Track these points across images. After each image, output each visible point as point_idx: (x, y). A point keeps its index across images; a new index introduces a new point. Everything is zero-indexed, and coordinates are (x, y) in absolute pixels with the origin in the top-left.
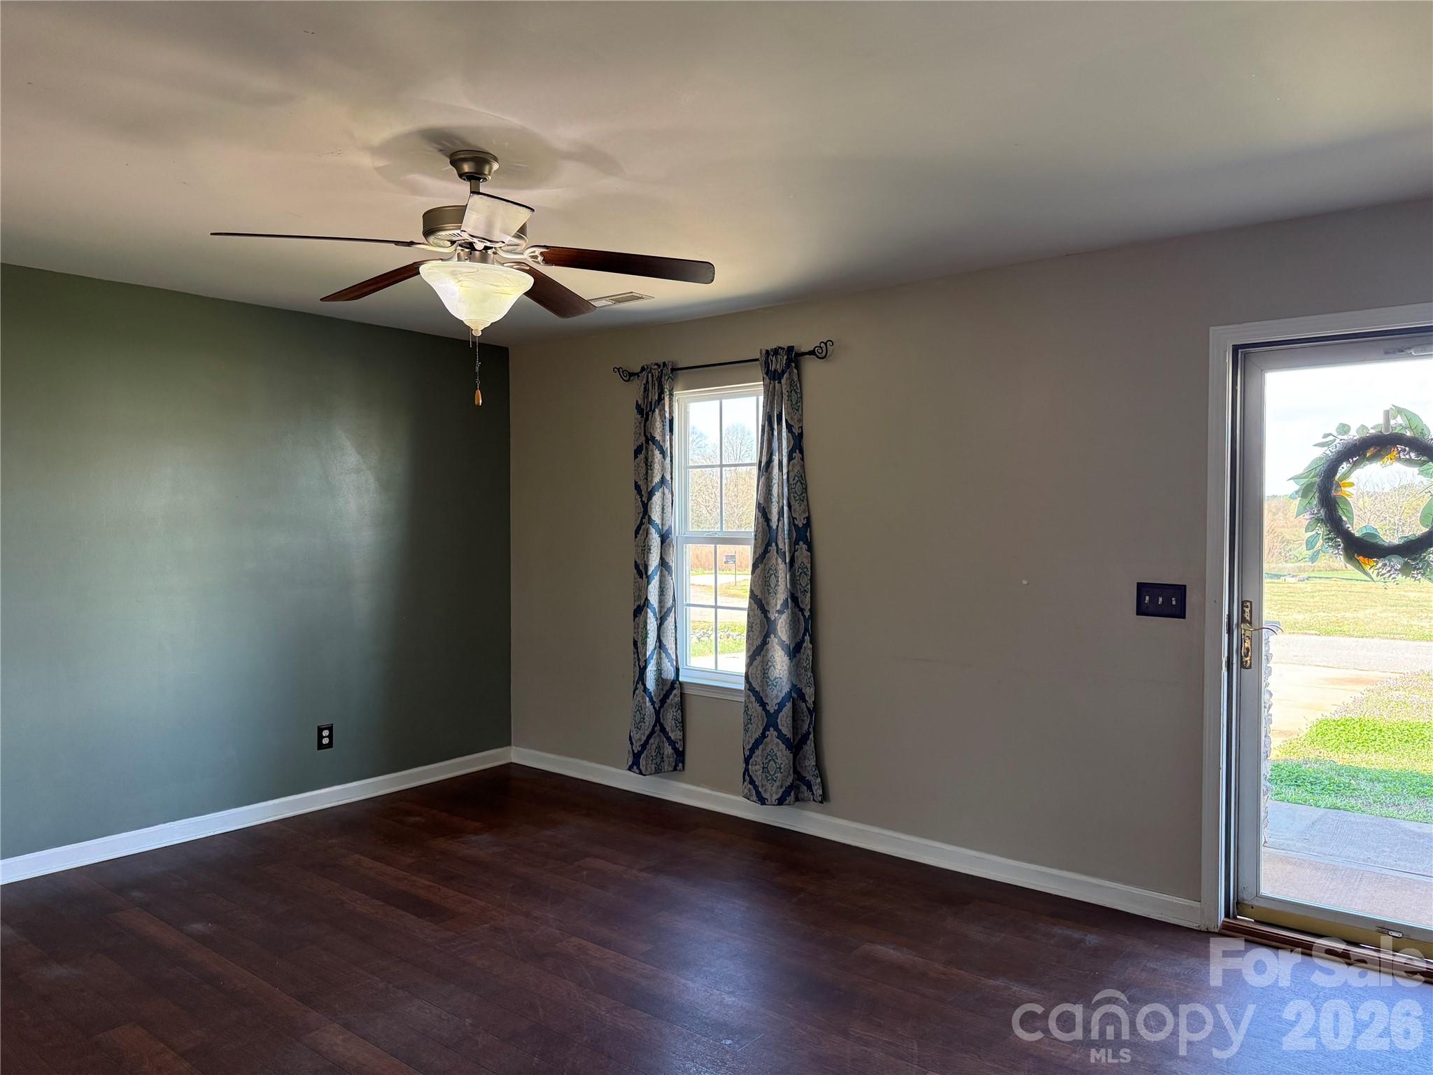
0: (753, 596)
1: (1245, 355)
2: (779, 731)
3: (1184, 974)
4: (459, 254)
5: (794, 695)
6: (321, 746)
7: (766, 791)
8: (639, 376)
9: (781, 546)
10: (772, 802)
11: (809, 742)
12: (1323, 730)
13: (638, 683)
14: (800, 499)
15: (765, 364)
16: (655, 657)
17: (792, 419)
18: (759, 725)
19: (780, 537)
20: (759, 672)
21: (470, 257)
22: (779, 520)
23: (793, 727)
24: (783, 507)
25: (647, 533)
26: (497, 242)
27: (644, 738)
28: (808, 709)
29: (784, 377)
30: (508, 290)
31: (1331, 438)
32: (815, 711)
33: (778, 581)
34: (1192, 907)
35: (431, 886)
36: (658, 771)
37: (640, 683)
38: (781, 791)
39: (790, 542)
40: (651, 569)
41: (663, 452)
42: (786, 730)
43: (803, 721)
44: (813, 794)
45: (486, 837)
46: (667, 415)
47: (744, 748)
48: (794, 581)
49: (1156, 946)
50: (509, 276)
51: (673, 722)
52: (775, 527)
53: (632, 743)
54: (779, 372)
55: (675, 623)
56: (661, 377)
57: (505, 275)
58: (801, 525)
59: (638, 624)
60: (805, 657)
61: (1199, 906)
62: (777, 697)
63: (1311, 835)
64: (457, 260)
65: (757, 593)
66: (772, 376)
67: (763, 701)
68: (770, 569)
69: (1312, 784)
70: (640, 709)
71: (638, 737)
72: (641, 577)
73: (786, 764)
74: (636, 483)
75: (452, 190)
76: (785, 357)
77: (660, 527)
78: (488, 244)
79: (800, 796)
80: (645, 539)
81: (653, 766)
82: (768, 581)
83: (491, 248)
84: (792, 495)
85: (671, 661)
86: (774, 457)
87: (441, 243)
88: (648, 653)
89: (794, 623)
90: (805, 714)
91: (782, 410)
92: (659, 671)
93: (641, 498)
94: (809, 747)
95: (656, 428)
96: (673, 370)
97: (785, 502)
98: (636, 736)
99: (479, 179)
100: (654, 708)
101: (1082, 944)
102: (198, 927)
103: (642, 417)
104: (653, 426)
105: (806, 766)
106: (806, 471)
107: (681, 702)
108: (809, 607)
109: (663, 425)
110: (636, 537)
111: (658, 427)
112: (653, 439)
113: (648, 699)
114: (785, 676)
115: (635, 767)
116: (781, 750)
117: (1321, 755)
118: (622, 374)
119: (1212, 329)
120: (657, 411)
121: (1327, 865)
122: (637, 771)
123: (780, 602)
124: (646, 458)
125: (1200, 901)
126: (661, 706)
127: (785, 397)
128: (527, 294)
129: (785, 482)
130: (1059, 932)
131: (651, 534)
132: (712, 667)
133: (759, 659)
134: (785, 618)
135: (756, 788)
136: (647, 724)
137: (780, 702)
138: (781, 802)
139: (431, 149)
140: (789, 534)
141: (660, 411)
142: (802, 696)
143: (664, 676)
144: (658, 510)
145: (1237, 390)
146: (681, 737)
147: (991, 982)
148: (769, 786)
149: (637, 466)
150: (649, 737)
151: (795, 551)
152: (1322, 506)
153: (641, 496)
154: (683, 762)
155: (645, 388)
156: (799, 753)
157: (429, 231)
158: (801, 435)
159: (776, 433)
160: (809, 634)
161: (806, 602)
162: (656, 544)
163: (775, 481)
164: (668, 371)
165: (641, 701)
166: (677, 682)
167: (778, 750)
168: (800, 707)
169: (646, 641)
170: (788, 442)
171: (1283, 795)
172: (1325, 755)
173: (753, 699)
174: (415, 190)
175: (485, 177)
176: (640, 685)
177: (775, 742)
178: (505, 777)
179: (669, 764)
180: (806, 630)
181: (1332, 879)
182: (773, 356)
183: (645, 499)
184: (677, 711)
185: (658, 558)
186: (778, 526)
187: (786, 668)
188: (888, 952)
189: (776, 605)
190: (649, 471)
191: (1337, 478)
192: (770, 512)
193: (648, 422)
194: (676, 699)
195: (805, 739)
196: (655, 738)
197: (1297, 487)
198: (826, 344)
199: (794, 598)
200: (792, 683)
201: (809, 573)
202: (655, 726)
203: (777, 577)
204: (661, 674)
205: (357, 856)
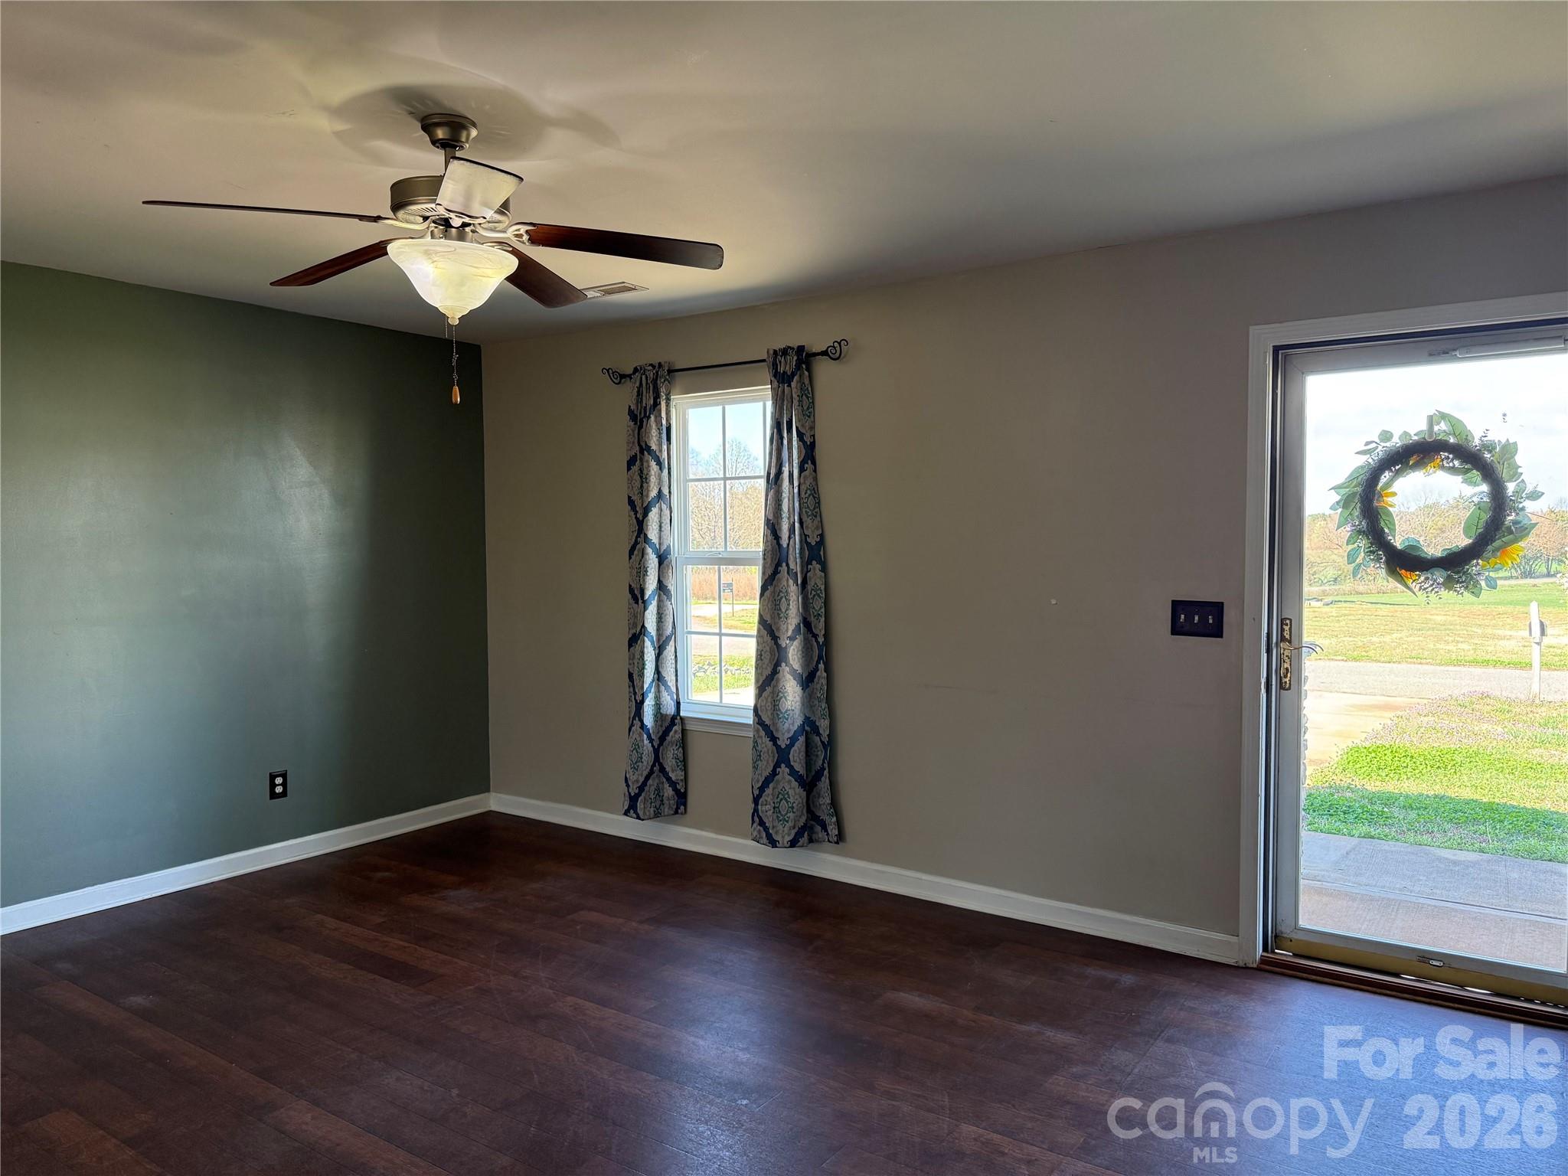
0: (762, 621)
1: (1285, 356)
2: (791, 768)
3: (1223, 1012)
4: (432, 232)
5: (807, 728)
6: (273, 795)
7: (777, 833)
8: (631, 378)
9: (792, 566)
10: (783, 843)
11: (823, 779)
12: (1354, 756)
13: (634, 719)
14: (813, 514)
15: (773, 365)
16: (653, 690)
17: (803, 426)
18: (770, 762)
19: (791, 557)
20: (770, 704)
21: (446, 235)
22: (789, 538)
23: (806, 763)
24: (794, 523)
25: (643, 553)
26: (477, 218)
27: (642, 779)
28: (822, 742)
29: (794, 380)
30: (489, 272)
31: (1374, 445)
32: (830, 745)
33: (789, 605)
34: (1230, 942)
35: (405, 947)
36: (657, 815)
37: (637, 719)
38: (793, 832)
39: (802, 562)
40: (648, 593)
41: (659, 464)
42: (799, 767)
43: (817, 756)
44: (828, 834)
45: (464, 892)
46: (664, 422)
47: (753, 787)
48: (806, 604)
49: (1194, 984)
50: (490, 256)
51: (674, 761)
52: (785, 546)
53: (628, 786)
54: (789, 373)
55: (676, 652)
56: (657, 379)
57: (486, 256)
58: (813, 543)
59: (634, 655)
60: (819, 686)
61: (1237, 941)
62: (789, 730)
63: (1346, 865)
64: (430, 237)
65: (768, 618)
66: (781, 379)
67: (774, 736)
68: (781, 591)
69: (1345, 813)
70: (637, 747)
71: (635, 779)
72: (637, 603)
73: (799, 803)
74: (629, 497)
75: (426, 160)
76: (795, 358)
77: (658, 547)
78: (467, 220)
79: (814, 836)
80: (641, 561)
81: (652, 810)
82: (779, 605)
83: (469, 225)
84: (804, 510)
85: (670, 694)
86: (783, 468)
87: (410, 220)
88: (646, 686)
89: (807, 650)
90: (819, 749)
91: (792, 416)
92: (658, 705)
93: (636, 514)
94: (824, 784)
95: (652, 436)
96: (670, 371)
97: (796, 518)
98: (632, 778)
99: (456, 147)
100: (653, 746)
101: (1117, 984)
102: (138, 1000)
103: (636, 424)
104: (648, 433)
105: (820, 805)
106: (819, 484)
107: (682, 740)
108: (823, 632)
109: (660, 433)
110: (630, 558)
111: (654, 435)
112: (648, 448)
113: (645, 736)
114: (797, 707)
115: (632, 811)
116: (794, 788)
117: (1353, 783)
118: (611, 375)
119: (1252, 328)
120: (652, 418)
121: (1362, 895)
122: (635, 816)
123: (791, 628)
124: (641, 470)
125: (1238, 936)
126: (661, 744)
127: (796, 402)
128: (511, 279)
129: (796, 496)
130: (1093, 972)
131: (647, 554)
132: (717, 700)
133: (769, 689)
134: (798, 645)
135: (766, 829)
136: (645, 763)
137: (792, 736)
138: (793, 844)
139: (399, 111)
140: (801, 553)
141: (656, 417)
142: (816, 730)
143: (663, 711)
144: (655, 528)
145: (1277, 394)
146: (683, 778)
147: (1024, 1028)
148: (781, 827)
149: (630, 480)
150: (647, 778)
151: (808, 572)
152: (1364, 517)
153: (636, 513)
154: (685, 804)
155: (638, 392)
156: (812, 791)
157: (397, 206)
158: (813, 445)
159: (785, 442)
160: (823, 661)
161: (819, 627)
162: (653, 565)
163: (785, 495)
164: (664, 372)
165: (638, 739)
166: (678, 718)
167: (790, 788)
168: (813, 742)
169: (643, 673)
170: (799, 452)
171: (1317, 825)
172: (1358, 783)
173: (763, 733)
174: (379, 159)
175: (462, 144)
176: (637, 722)
177: (787, 780)
178: (484, 827)
179: (670, 807)
180: (820, 657)
181: (1369, 910)
182: (781, 356)
183: (640, 516)
184: (678, 749)
185: (656, 581)
186: (788, 545)
187: (798, 699)
188: (913, 1000)
189: (787, 630)
190: (645, 485)
191: (1379, 488)
192: (780, 529)
193: (643, 430)
194: (677, 736)
195: (819, 774)
196: (654, 778)
197: (1338, 498)
198: (840, 343)
199: (806, 623)
200: (806, 716)
201: (824, 595)
202: (653, 765)
203: (788, 600)
204: (660, 709)
205: (319, 917)
